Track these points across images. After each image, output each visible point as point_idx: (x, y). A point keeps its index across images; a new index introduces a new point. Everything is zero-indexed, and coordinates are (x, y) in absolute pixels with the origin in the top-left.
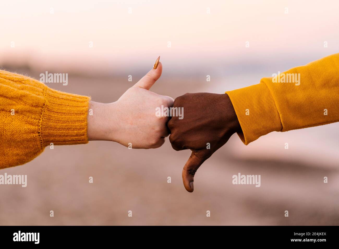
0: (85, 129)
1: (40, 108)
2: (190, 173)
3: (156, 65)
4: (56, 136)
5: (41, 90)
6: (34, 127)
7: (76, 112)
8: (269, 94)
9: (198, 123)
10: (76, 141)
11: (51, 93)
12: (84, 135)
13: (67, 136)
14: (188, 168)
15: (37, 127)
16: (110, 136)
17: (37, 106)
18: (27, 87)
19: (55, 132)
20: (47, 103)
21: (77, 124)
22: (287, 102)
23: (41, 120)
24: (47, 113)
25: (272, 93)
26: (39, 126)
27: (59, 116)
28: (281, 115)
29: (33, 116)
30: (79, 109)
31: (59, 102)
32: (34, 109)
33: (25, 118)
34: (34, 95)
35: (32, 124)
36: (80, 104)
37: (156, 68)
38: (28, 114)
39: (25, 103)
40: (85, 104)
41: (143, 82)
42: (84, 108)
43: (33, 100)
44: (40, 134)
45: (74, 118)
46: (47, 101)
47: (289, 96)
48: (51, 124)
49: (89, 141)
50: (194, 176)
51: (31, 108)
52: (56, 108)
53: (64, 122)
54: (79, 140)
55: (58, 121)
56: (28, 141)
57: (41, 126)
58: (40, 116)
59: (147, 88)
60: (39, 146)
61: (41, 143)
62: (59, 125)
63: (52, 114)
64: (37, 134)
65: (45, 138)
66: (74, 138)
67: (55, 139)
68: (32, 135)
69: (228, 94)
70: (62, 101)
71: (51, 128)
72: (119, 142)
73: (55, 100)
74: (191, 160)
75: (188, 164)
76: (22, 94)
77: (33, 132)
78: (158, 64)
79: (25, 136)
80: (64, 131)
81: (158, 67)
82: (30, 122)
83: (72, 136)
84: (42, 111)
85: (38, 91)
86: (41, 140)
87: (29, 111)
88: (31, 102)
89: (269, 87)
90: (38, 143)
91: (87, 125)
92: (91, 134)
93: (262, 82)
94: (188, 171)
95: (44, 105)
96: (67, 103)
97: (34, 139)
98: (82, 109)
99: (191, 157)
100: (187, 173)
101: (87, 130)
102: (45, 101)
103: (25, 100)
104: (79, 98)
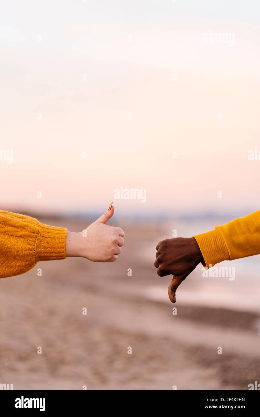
0: (65, 248)
1: (36, 234)
2: (173, 291)
3: (110, 208)
4: (45, 253)
5: (36, 223)
6: (31, 246)
7: (59, 237)
8: (222, 237)
9: (178, 258)
10: (58, 257)
11: (42, 225)
12: (63, 252)
13: (53, 253)
14: (172, 287)
15: (33, 247)
16: (81, 254)
17: (34, 233)
18: (27, 221)
19: (45, 250)
20: (40, 231)
21: (59, 245)
22: (233, 242)
23: (36, 242)
24: (40, 237)
25: (223, 236)
26: (35, 246)
27: (48, 240)
28: (229, 251)
29: (31, 240)
30: (60, 235)
31: (47, 231)
32: (32, 234)
33: (26, 241)
34: (32, 225)
35: (30, 244)
36: (61, 232)
37: (110, 210)
38: (28, 238)
39: (27, 230)
40: (64, 232)
41: (101, 219)
42: (64, 235)
43: (31, 228)
44: (35, 251)
45: (57, 241)
46: (40, 230)
47: (234, 238)
48: (43, 244)
49: (67, 258)
50: (175, 292)
51: (30, 234)
52: (45, 235)
53: (51, 243)
54: (60, 256)
55: (47, 243)
56: (27, 255)
57: (36, 246)
58: (36, 239)
59: (104, 223)
60: (34, 260)
61: (36, 257)
62: (48, 245)
63: (43, 238)
64: (33, 251)
65: (38, 254)
66: (57, 254)
67: (44, 255)
68: (30, 252)
69: (194, 237)
70: (49, 230)
71: (42, 247)
72: (86, 258)
73: (44, 229)
74: (173, 282)
75: (171, 285)
76: (25, 225)
77: (31, 250)
78: (111, 207)
79: (25, 252)
80: (51, 250)
81: (111, 209)
82: (29, 244)
83: (56, 253)
84: (37, 236)
85: (34, 224)
86: (36, 256)
87: (29, 236)
88: (30, 230)
89: (221, 233)
90: (34, 257)
91: (65, 245)
92: (68, 252)
93: (216, 229)
94: (172, 289)
95: (38, 232)
96: (53, 231)
97: (31, 255)
98: (62, 235)
99: (173, 280)
100: (172, 291)
101: (65, 249)
102: (39, 229)
103: (26, 229)
104: (60, 229)
